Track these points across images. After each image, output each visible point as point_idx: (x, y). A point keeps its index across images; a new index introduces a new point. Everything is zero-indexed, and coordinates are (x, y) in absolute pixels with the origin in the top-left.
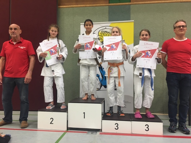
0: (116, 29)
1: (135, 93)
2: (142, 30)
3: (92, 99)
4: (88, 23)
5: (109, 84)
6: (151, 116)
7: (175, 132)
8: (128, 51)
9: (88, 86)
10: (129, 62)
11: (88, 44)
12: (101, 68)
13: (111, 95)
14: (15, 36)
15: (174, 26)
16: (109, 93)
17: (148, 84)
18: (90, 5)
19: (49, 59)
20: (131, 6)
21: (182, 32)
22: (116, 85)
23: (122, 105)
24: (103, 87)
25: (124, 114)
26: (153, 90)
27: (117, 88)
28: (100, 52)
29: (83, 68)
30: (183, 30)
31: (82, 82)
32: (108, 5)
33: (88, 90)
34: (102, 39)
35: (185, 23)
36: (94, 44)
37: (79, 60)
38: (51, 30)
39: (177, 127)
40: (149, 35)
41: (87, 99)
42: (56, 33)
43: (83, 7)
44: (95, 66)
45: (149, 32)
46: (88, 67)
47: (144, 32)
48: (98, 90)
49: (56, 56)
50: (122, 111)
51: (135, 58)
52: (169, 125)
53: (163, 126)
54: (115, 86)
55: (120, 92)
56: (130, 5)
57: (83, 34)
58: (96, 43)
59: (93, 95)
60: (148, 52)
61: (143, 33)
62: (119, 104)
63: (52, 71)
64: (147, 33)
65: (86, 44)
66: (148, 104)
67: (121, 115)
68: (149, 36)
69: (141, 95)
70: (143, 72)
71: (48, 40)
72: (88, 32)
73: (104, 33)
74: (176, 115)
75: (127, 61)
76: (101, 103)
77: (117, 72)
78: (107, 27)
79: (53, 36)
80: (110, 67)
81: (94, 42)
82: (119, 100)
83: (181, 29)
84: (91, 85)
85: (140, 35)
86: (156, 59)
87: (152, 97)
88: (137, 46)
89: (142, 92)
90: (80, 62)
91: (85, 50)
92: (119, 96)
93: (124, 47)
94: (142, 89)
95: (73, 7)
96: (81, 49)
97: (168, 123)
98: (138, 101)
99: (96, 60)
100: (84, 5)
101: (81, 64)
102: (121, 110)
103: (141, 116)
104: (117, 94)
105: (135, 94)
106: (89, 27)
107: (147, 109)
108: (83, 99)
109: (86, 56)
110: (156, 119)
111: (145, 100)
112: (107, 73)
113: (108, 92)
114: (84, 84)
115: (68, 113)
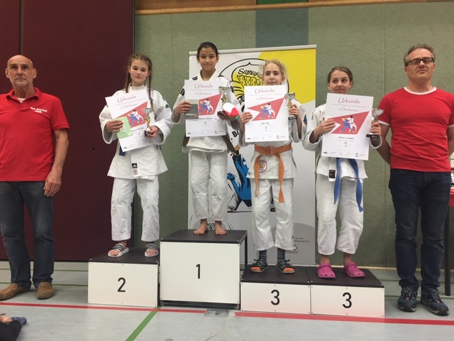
0: (275, 65)
1: (320, 217)
2: (333, 69)
3: (217, 233)
4: (207, 52)
5: (257, 196)
6: (357, 274)
7: (413, 309)
8: (303, 119)
9: (208, 201)
10: (303, 145)
11: (206, 101)
12: (238, 159)
13: (262, 222)
14: (25, 83)
15: (405, 59)
16: (258, 219)
17: (350, 196)
18: (213, 9)
19: (126, 136)
20: (310, 10)
21: (423, 73)
22: (275, 199)
23: (289, 246)
24: (243, 204)
25: (294, 268)
26: (362, 212)
27: (276, 207)
28: (235, 121)
29: (194, 158)
30: (425, 68)
31: (193, 192)
32: (254, 9)
33: (208, 210)
34: (239, 89)
35: (432, 52)
36: (221, 101)
37: (187, 139)
38: (132, 67)
39: (419, 299)
40: (351, 79)
41: (206, 232)
42: (143, 73)
43: (196, 12)
44: (223, 154)
45: (349, 73)
46: (208, 156)
47: (338, 74)
48: (232, 212)
49: (144, 130)
50: (289, 261)
51: (319, 136)
52: (400, 295)
53: (385, 296)
54: (272, 201)
55: (284, 216)
56: (308, 7)
57: (195, 79)
58: (225, 100)
59: (220, 223)
60: (349, 119)
61: (336, 75)
62: (281, 244)
63: (133, 164)
64: (344, 75)
65: (201, 103)
66: (350, 244)
67: (286, 270)
68: (349, 82)
69: (334, 222)
70: (339, 168)
71: (127, 92)
72: (207, 73)
73: (244, 75)
74: (415, 271)
75: (300, 143)
76: (238, 243)
77: (277, 167)
78: (252, 62)
79: (137, 80)
80: (259, 157)
81: (222, 96)
82: (282, 235)
83: (422, 67)
84: (215, 200)
85: (329, 81)
86: (368, 136)
87: (360, 228)
88: (321, 108)
89: (337, 215)
90: (188, 145)
91: (200, 117)
92: (281, 224)
93: (292, 109)
94: (335, 209)
95: (172, 13)
96: (189, 115)
97: (397, 290)
98: (326, 237)
99: (226, 138)
100: (199, 9)
101: (190, 150)
102: (287, 259)
103: (333, 273)
104: (277, 221)
105: (320, 221)
106: (208, 60)
107: (346, 255)
108: (195, 232)
109: (202, 130)
110: (368, 281)
111: (342, 234)
112: (251, 170)
113: (256, 215)
114: (197, 197)
115: (159, 265)
